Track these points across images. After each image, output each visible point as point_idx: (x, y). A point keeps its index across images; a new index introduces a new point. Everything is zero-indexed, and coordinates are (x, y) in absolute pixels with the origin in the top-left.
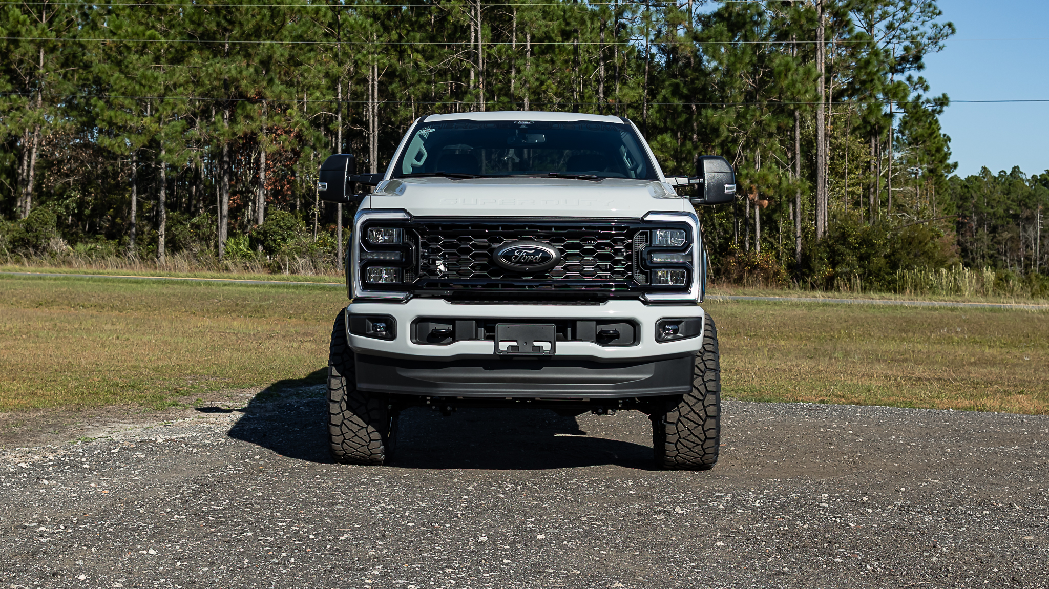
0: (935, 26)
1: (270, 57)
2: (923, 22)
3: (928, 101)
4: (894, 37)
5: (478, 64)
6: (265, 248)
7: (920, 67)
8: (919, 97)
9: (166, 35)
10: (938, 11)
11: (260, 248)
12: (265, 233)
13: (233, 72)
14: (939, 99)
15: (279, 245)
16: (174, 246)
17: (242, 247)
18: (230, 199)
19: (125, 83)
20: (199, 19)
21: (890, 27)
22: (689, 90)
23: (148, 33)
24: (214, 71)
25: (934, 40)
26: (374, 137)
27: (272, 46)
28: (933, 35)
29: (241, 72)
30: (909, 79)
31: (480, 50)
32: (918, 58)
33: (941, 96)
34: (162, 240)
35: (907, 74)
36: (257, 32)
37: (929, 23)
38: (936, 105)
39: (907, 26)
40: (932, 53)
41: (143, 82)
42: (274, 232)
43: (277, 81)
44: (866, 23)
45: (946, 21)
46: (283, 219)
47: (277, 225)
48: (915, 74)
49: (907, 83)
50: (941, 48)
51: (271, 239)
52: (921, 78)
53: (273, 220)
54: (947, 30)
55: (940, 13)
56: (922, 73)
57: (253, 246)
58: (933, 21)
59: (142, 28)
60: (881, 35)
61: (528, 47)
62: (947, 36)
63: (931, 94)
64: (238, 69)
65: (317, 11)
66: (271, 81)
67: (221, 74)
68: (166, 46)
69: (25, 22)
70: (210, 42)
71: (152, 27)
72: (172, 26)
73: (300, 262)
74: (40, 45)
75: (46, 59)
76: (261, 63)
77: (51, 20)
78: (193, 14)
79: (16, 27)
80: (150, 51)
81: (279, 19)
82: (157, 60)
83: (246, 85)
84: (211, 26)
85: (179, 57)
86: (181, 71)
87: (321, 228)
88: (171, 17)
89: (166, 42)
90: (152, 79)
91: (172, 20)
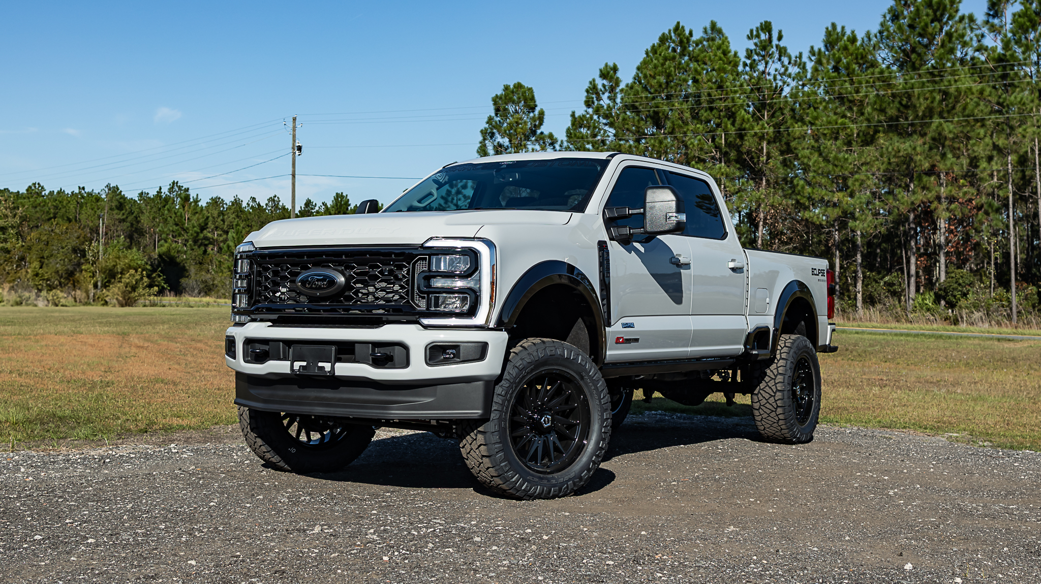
1: (940, 134)
6: (947, 303)
9: (854, 121)
11: (943, 303)
12: (945, 290)
13: (910, 149)
15: (960, 300)
16: (870, 300)
17: (927, 302)
18: (917, 260)
19: (822, 165)
20: (881, 106)
23: (840, 121)
24: (893, 149)
27: (941, 124)
29: (914, 149)
34: (859, 296)
36: (930, 112)
41: (836, 163)
42: (953, 288)
43: (950, 156)
46: (962, 277)
47: (956, 282)
51: (952, 295)
53: (952, 277)
57: (937, 300)
59: (835, 118)
64: (914, 146)
66: (943, 156)
67: (899, 152)
68: (856, 131)
69: (748, 119)
70: (894, 127)
71: (844, 116)
72: (862, 114)
73: (977, 315)
74: (762, 138)
75: (767, 149)
76: (934, 139)
77: (773, 116)
78: (875, 103)
79: (741, 125)
80: (842, 135)
81: (951, 101)
82: (849, 144)
83: (920, 160)
84: (892, 111)
85: (868, 140)
86: (869, 151)
87: (997, 284)
88: (860, 107)
89: (854, 128)
90: (842, 160)
91: (861, 109)
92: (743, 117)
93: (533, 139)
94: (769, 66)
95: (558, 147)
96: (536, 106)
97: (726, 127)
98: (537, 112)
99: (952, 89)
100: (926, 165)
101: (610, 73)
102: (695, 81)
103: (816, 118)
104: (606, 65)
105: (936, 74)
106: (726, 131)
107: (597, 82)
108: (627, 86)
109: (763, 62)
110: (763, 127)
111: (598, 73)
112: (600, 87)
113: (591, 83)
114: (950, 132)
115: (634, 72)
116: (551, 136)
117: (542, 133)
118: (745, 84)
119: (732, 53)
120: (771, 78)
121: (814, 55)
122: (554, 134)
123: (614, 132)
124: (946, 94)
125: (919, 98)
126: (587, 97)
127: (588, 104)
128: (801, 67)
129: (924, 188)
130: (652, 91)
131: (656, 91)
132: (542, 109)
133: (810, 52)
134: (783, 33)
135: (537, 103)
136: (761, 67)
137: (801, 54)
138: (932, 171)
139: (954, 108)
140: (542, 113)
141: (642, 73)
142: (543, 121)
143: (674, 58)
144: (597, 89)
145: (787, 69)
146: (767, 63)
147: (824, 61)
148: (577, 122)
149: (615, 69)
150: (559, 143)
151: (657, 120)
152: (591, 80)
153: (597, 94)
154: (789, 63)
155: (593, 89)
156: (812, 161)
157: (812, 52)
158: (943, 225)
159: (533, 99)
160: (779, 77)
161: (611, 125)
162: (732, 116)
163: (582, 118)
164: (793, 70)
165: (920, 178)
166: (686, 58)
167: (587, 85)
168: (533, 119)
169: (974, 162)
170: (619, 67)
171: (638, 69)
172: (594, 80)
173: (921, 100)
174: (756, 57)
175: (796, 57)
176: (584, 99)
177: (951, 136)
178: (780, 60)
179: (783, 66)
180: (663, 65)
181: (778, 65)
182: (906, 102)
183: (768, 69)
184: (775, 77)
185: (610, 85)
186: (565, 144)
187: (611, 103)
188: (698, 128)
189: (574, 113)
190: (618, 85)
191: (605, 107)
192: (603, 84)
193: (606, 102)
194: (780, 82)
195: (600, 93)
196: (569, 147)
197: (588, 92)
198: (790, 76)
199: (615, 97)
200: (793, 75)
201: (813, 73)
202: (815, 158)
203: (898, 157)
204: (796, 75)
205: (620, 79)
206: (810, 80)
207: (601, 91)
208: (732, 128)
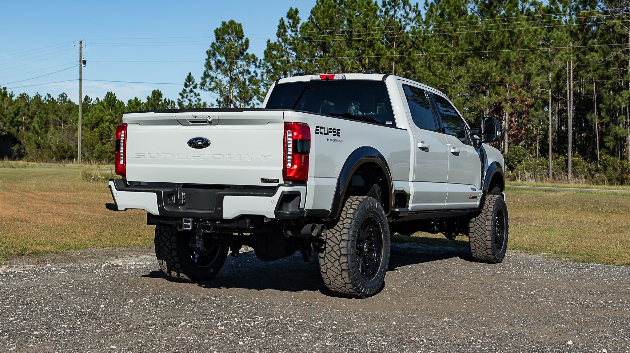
1: (508, 59)
6: (509, 167)
13: (488, 68)
15: (517, 165)
19: (432, 77)
20: (470, 40)
23: (444, 50)
24: (478, 68)
26: (570, 102)
27: (509, 53)
29: (492, 68)
36: (502, 45)
41: (441, 77)
42: (513, 158)
43: (513, 73)
46: (518, 151)
47: (515, 154)
51: (512, 162)
53: (512, 151)
59: (441, 47)
64: (491, 66)
65: (535, 31)
66: (509, 73)
67: (481, 70)
68: (454, 56)
69: (383, 48)
70: (478, 53)
71: (446, 46)
72: (458, 45)
73: (527, 174)
74: (392, 59)
75: (395, 67)
76: (504, 62)
77: (398, 46)
78: (467, 38)
79: (379, 52)
80: (445, 59)
81: (514, 38)
82: (449, 64)
83: (495, 76)
84: (477, 44)
85: (462, 62)
86: (462, 69)
87: (540, 155)
88: (456, 41)
89: (453, 54)
90: (445, 75)
91: (457, 42)
92: (379, 47)
93: (242, 57)
94: (397, 13)
95: (258, 64)
96: (243, 36)
97: (369, 53)
98: (244, 41)
99: (516, 30)
100: (498, 79)
101: (293, 15)
102: (350, 21)
103: (429, 47)
104: (291, 9)
105: (507, 19)
106: (368, 55)
107: (284, 19)
108: (304, 23)
109: (393, 10)
110: (392, 53)
111: (286, 14)
112: (286, 23)
113: (280, 21)
114: (514, 58)
115: (309, 15)
116: (253, 56)
117: (247, 54)
118: (381, 24)
119: (374, 2)
120: (398, 20)
121: (427, 6)
122: (255, 55)
123: (295, 54)
124: (511, 33)
125: (495, 36)
126: (278, 31)
127: (279, 35)
128: (417, 13)
129: (496, 94)
130: (321, 28)
131: (324, 28)
132: (247, 38)
133: (425, 3)
135: (244, 34)
136: (392, 13)
137: (417, 4)
138: (502, 83)
139: (516, 42)
140: (247, 41)
141: (314, 16)
142: (248, 47)
143: (335, 7)
144: (284, 26)
145: (408, 14)
146: (395, 11)
147: (434, 10)
148: (271, 47)
149: (297, 12)
150: (259, 61)
151: (324, 47)
152: (280, 19)
153: (285, 28)
154: (410, 10)
155: (282, 26)
156: (425, 76)
157: (426, 4)
158: (507, 117)
159: (241, 32)
160: (403, 20)
161: (295, 49)
162: (371, 45)
163: (275, 44)
164: (412, 15)
165: (494, 88)
166: (343, 6)
167: (278, 23)
168: (242, 45)
169: (528, 77)
170: (299, 10)
171: (312, 12)
172: (282, 19)
173: (497, 37)
174: (388, 7)
175: (414, 6)
176: (277, 32)
177: (515, 60)
178: (404, 8)
179: (406, 12)
180: (328, 11)
181: (402, 12)
182: (486, 38)
183: (396, 15)
184: (400, 19)
185: (293, 23)
186: (263, 62)
187: (293, 34)
188: (351, 53)
189: (269, 41)
190: (298, 23)
191: (289, 37)
192: (289, 22)
193: (290, 33)
194: (403, 23)
195: (287, 28)
196: (265, 64)
197: (279, 27)
198: (410, 19)
199: (296, 31)
200: (412, 19)
201: (426, 18)
202: (427, 73)
203: (480, 73)
204: (414, 19)
205: (300, 19)
206: (425, 22)
207: (287, 26)
208: (373, 53)
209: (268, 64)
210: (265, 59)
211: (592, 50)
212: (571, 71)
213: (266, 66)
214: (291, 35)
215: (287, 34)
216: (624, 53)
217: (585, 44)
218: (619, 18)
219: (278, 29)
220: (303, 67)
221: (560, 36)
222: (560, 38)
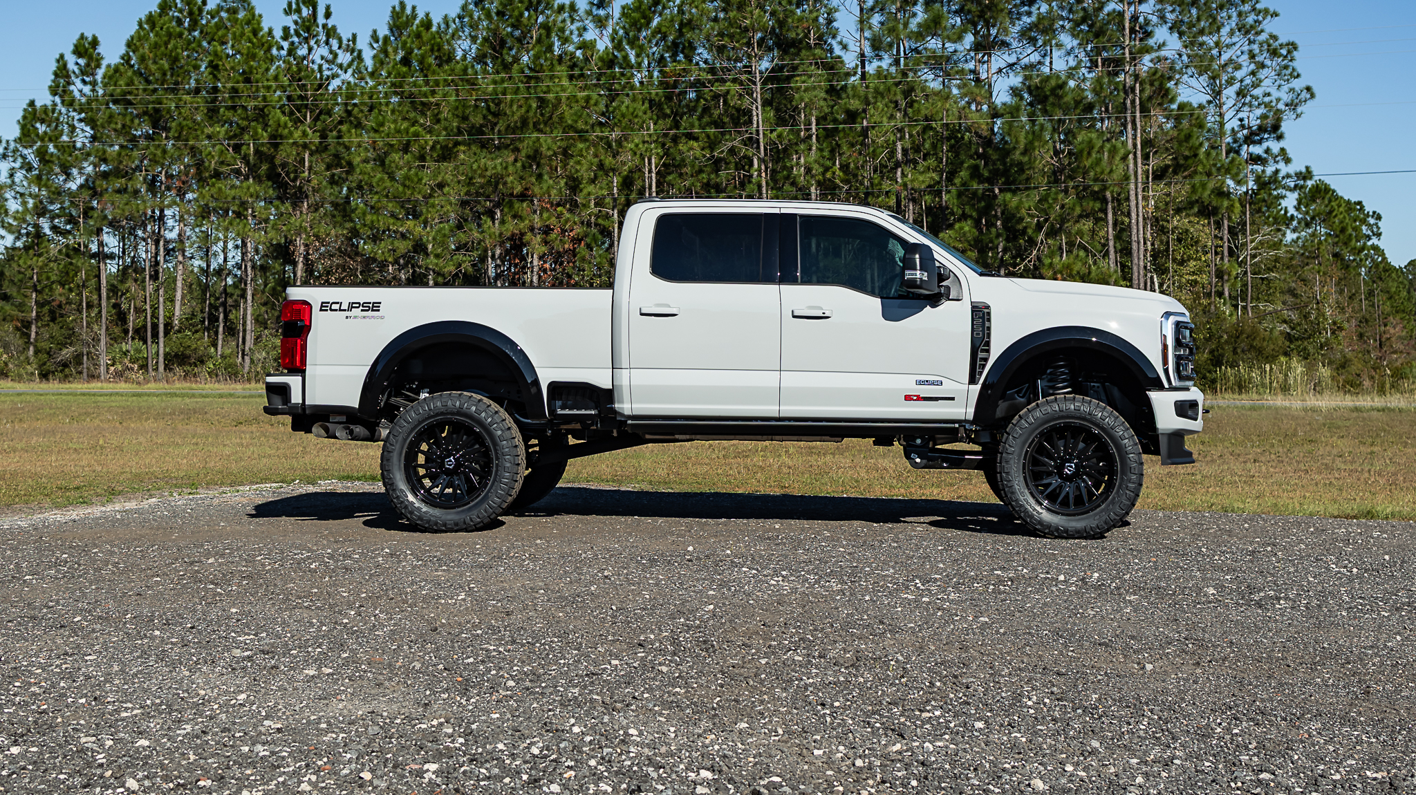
0: (1292, 90)
1: (536, 151)
2: (1279, 86)
3: (1288, 176)
4: (1244, 104)
5: (759, 152)
7: (1280, 138)
8: (1277, 171)
9: (429, 130)
10: (1296, 74)
13: (499, 168)
14: (1301, 173)
19: (388, 184)
20: (464, 112)
21: (1241, 93)
22: (990, 171)
23: (412, 129)
24: (479, 167)
25: (1292, 105)
27: (538, 139)
28: (1289, 101)
29: (506, 168)
30: (1267, 151)
31: (761, 136)
32: (1276, 127)
33: (1304, 170)
35: (1265, 145)
36: (524, 122)
37: (1286, 88)
38: (1298, 179)
39: (1257, 92)
40: (1288, 121)
41: (407, 183)
43: (546, 177)
44: (1211, 90)
45: (1304, 85)
48: (1275, 146)
49: (1265, 155)
50: (1298, 116)
52: (1283, 150)
54: (1305, 95)
55: (1298, 76)
56: (1282, 144)
58: (1291, 85)
59: (405, 125)
60: (1230, 102)
61: (814, 130)
62: (1305, 101)
63: (1292, 169)
64: (504, 165)
65: (588, 99)
66: (540, 177)
67: (486, 170)
68: (431, 143)
69: (286, 124)
70: (478, 137)
71: (416, 123)
72: (438, 121)
74: (305, 146)
75: (310, 162)
76: (528, 157)
77: (316, 119)
78: (457, 108)
79: (277, 131)
80: (414, 149)
81: (547, 110)
82: (422, 158)
83: (512, 182)
84: (477, 120)
85: (446, 154)
86: (447, 168)
88: (436, 111)
89: (430, 139)
90: (416, 179)
91: (437, 114)
92: (279, 120)
94: (314, 52)
97: (256, 133)
99: (551, 96)
100: (518, 189)
101: (87, 49)
102: (214, 67)
103: (382, 125)
104: (82, 37)
105: (534, 75)
106: (255, 137)
107: (66, 58)
108: (110, 66)
109: (306, 46)
110: (304, 134)
111: (72, 48)
112: (71, 66)
113: (58, 61)
114: (549, 149)
115: (123, 50)
118: (281, 76)
119: (266, 30)
120: (316, 67)
121: (377, 42)
123: (92, 131)
124: (542, 102)
125: (511, 106)
126: (53, 81)
127: (54, 91)
128: (355, 54)
129: (514, 217)
130: (151, 79)
131: (157, 80)
133: (372, 37)
134: (332, 9)
136: (302, 51)
137: (354, 36)
138: (523, 196)
139: (551, 118)
141: (134, 52)
143: (180, 35)
144: (68, 72)
145: (336, 56)
146: (310, 49)
147: (390, 49)
148: (34, 114)
149: (95, 43)
150: (3, 144)
151: (157, 119)
152: (58, 57)
153: (68, 76)
154: (339, 48)
155: (62, 71)
157: (375, 37)
158: (536, 263)
160: (325, 66)
161: (90, 121)
162: (261, 115)
163: (45, 109)
164: (344, 58)
165: (511, 205)
166: (196, 33)
167: (53, 66)
169: (574, 185)
170: (99, 39)
171: (129, 45)
172: (62, 56)
173: (515, 107)
174: (296, 39)
175: (349, 41)
176: (50, 83)
177: (550, 153)
178: (327, 43)
179: (331, 52)
180: (166, 44)
181: (324, 51)
182: (495, 110)
183: (311, 56)
184: (320, 66)
185: (88, 65)
186: (12, 145)
187: (87, 89)
188: (219, 132)
189: (32, 103)
190: (98, 66)
191: (77, 94)
192: (77, 64)
193: (78, 88)
194: (326, 73)
195: (72, 75)
196: (18, 150)
197: (56, 74)
198: (341, 66)
199: (94, 84)
200: (345, 65)
201: (375, 65)
202: (379, 176)
203: (484, 177)
204: (350, 65)
205: (102, 58)
206: (372, 75)
207: (74, 72)
208: (265, 134)
209: (25, 152)
210: (18, 140)
211: (691, 137)
212: (654, 175)
213: (21, 156)
214: (81, 91)
215: (72, 87)
216: (745, 145)
217: (677, 125)
218: (734, 81)
219: (53, 77)
220: (110, 158)
221: (631, 110)
222: (632, 114)
